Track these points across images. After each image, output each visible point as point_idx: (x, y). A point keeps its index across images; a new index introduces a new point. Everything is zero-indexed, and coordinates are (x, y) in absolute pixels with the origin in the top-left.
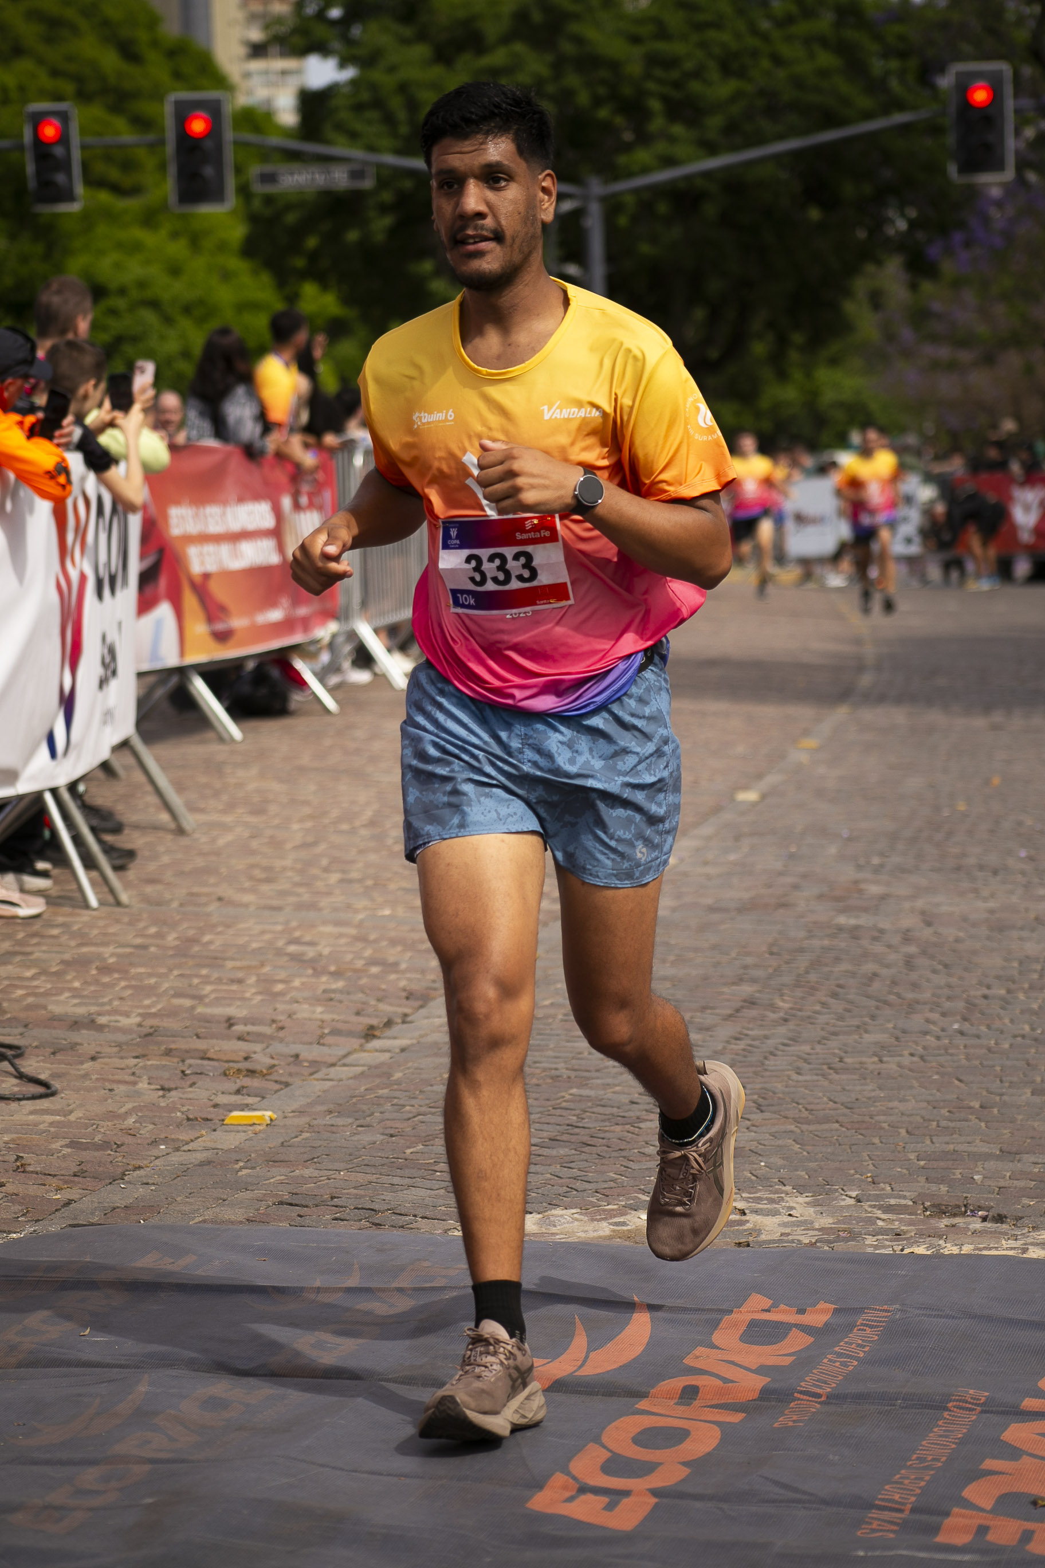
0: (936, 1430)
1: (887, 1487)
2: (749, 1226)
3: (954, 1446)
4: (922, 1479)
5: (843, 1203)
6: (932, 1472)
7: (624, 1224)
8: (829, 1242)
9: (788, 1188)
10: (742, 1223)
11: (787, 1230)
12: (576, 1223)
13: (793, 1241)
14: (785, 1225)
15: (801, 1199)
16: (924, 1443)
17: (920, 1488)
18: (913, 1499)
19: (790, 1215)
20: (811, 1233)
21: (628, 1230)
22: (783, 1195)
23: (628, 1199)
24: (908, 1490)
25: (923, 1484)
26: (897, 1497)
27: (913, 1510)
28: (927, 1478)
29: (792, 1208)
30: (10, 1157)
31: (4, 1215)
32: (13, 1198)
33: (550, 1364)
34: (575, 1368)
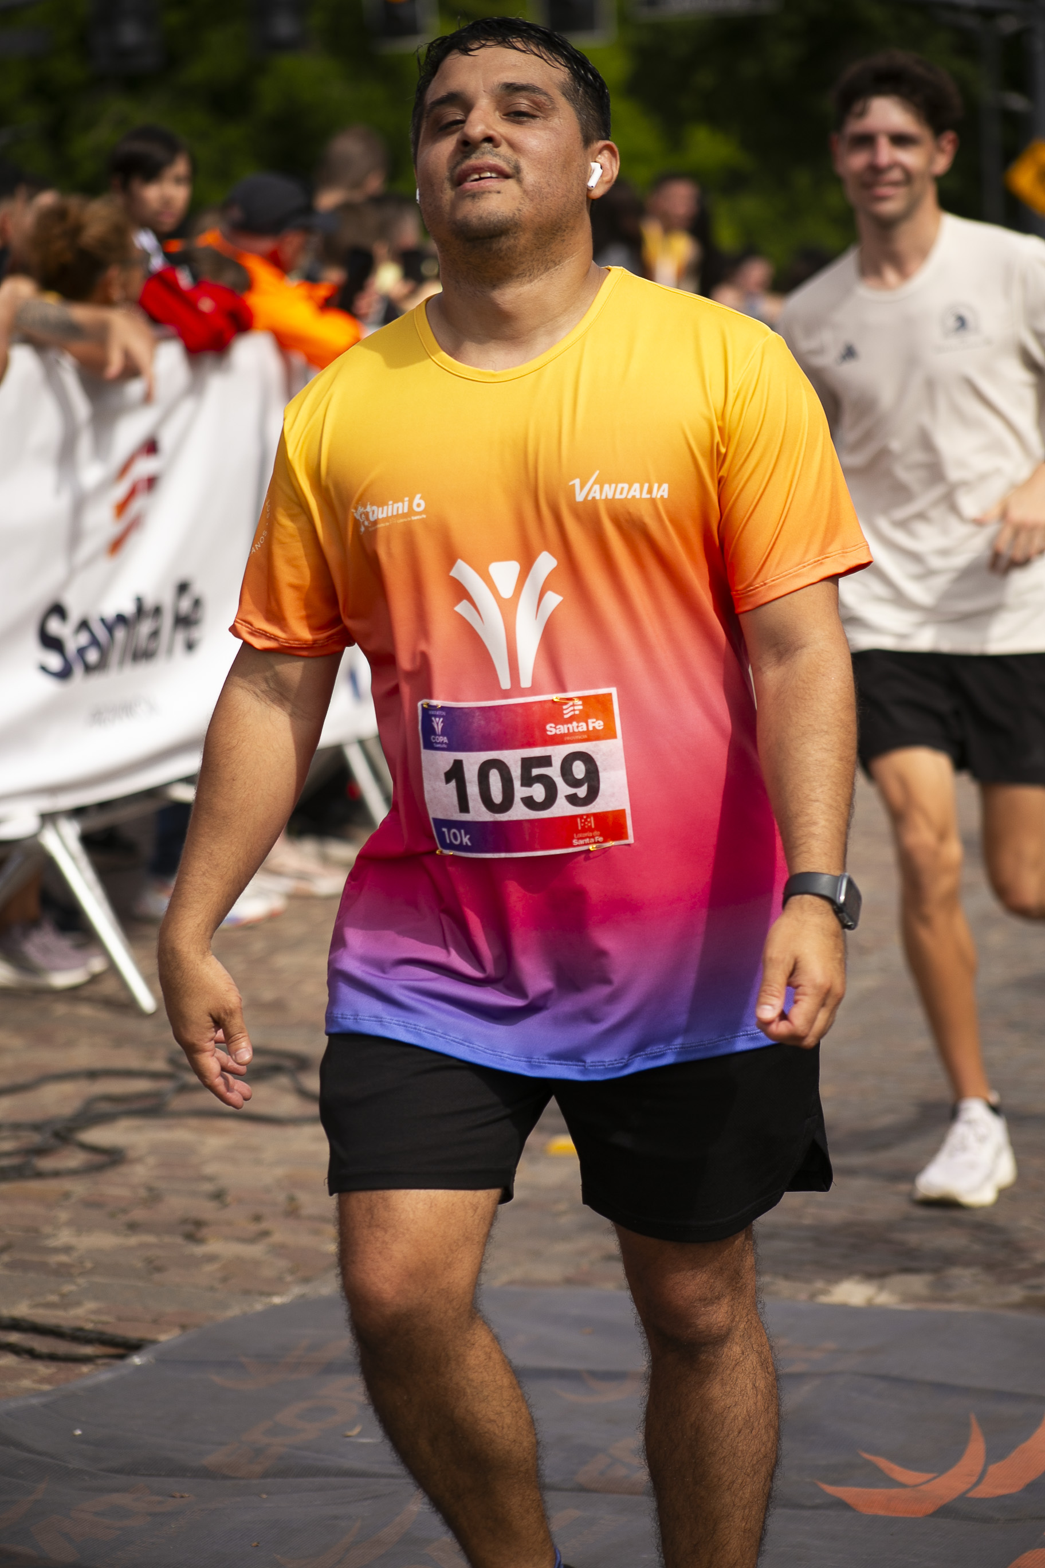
30: (281, 1197)
31: (268, 1272)
32: (280, 1250)
33: (937, 1480)
34: (969, 1486)
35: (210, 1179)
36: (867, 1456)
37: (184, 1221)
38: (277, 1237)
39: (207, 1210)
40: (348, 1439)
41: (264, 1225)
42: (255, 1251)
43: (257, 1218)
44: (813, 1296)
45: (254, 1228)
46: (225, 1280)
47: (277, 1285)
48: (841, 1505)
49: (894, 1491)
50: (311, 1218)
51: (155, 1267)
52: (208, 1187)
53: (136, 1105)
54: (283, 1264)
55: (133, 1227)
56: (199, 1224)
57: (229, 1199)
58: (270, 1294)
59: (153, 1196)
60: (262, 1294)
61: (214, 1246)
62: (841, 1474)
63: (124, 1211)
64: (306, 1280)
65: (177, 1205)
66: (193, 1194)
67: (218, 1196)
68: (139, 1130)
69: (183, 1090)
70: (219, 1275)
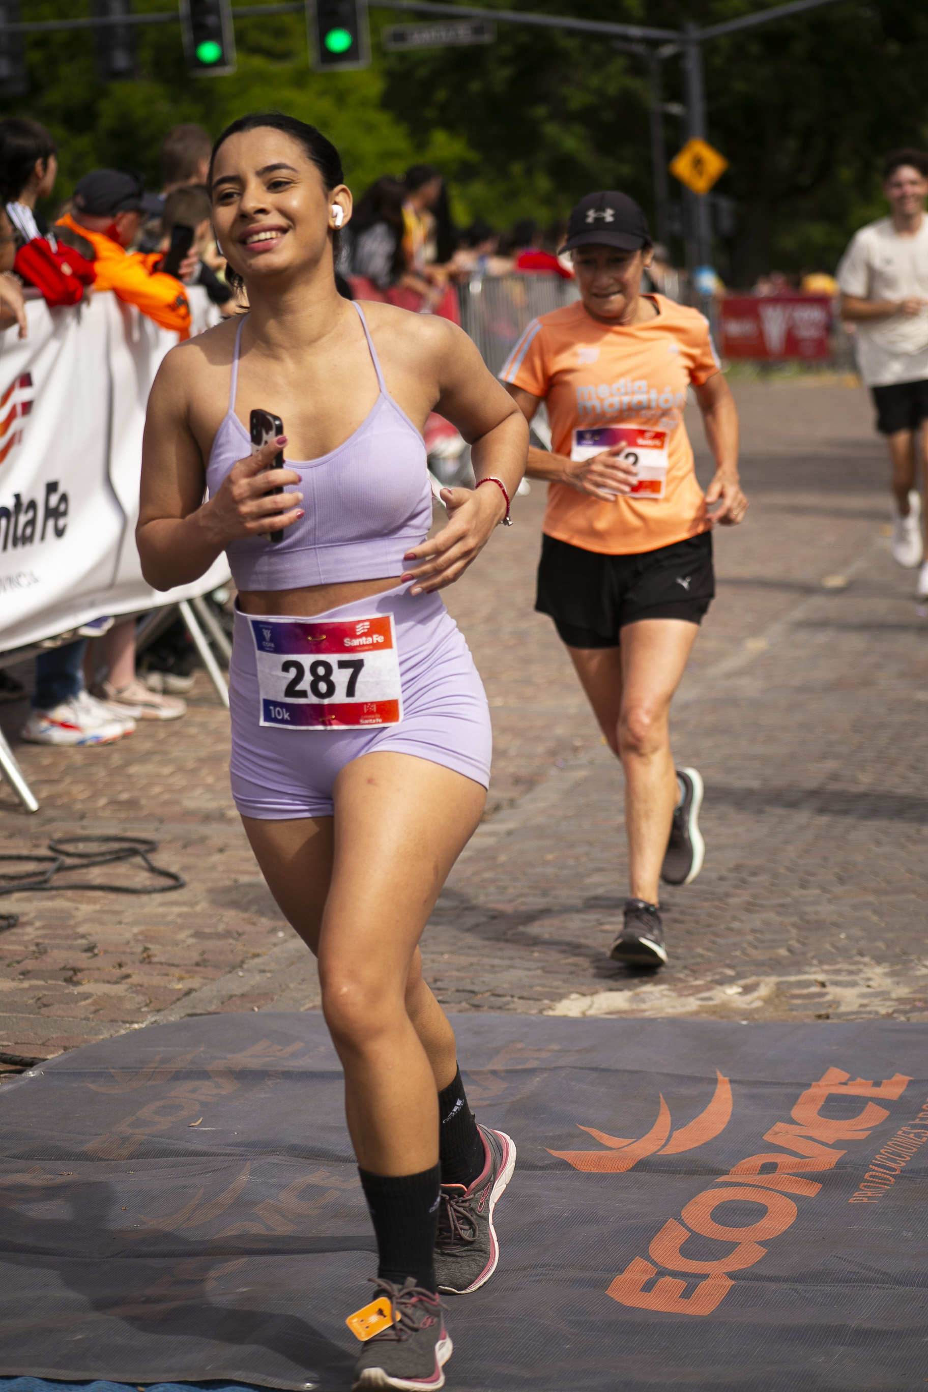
2: (829, 998)
5: (918, 973)
7: (710, 999)
8: (904, 1012)
9: (867, 959)
10: (822, 995)
11: (865, 1001)
12: (665, 1000)
13: (870, 1012)
14: (863, 996)
15: (879, 970)
19: (869, 986)
20: (889, 1003)
21: (715, 1006)
22: (861, 967)
23: (715, 974)
29: (869, 979)
30: (139, 949)
31: (128, 1006)
32: (138, 988)
33: (635, 1144)
34: (659, 1147)
35: (83, 936)
36: (582, 1128)
37: (64, 969)
38: (135, 979)
39: (82, 960)
40: (193, 1129)
41: (125, 970)
42: (119, 989)
43: (120, 966)
44: (541, 1011)
45: (118, 972)
46: (96, 1012)
47: (137, 1013)
48: (564, 1165)
49: (603, 1153)
50: (161, 964)
51: (43, 1004)
52: (83, 942)
53: (25, 881)
54: (140, 998)
55: (25, 974)
56: (76, 970)
57: (97, 951)
58: (132, 1022)
59: (41, 951)
60: (124, 1022)
61: (87, 987)
62: (562, 1142)
63: (18, 962)
64: (158, 1011)
65: (58, 957)
66: (71, 947)
67: (90, 949)
68: (28, 900)
69: (61, 869)
70: (93, 1008)
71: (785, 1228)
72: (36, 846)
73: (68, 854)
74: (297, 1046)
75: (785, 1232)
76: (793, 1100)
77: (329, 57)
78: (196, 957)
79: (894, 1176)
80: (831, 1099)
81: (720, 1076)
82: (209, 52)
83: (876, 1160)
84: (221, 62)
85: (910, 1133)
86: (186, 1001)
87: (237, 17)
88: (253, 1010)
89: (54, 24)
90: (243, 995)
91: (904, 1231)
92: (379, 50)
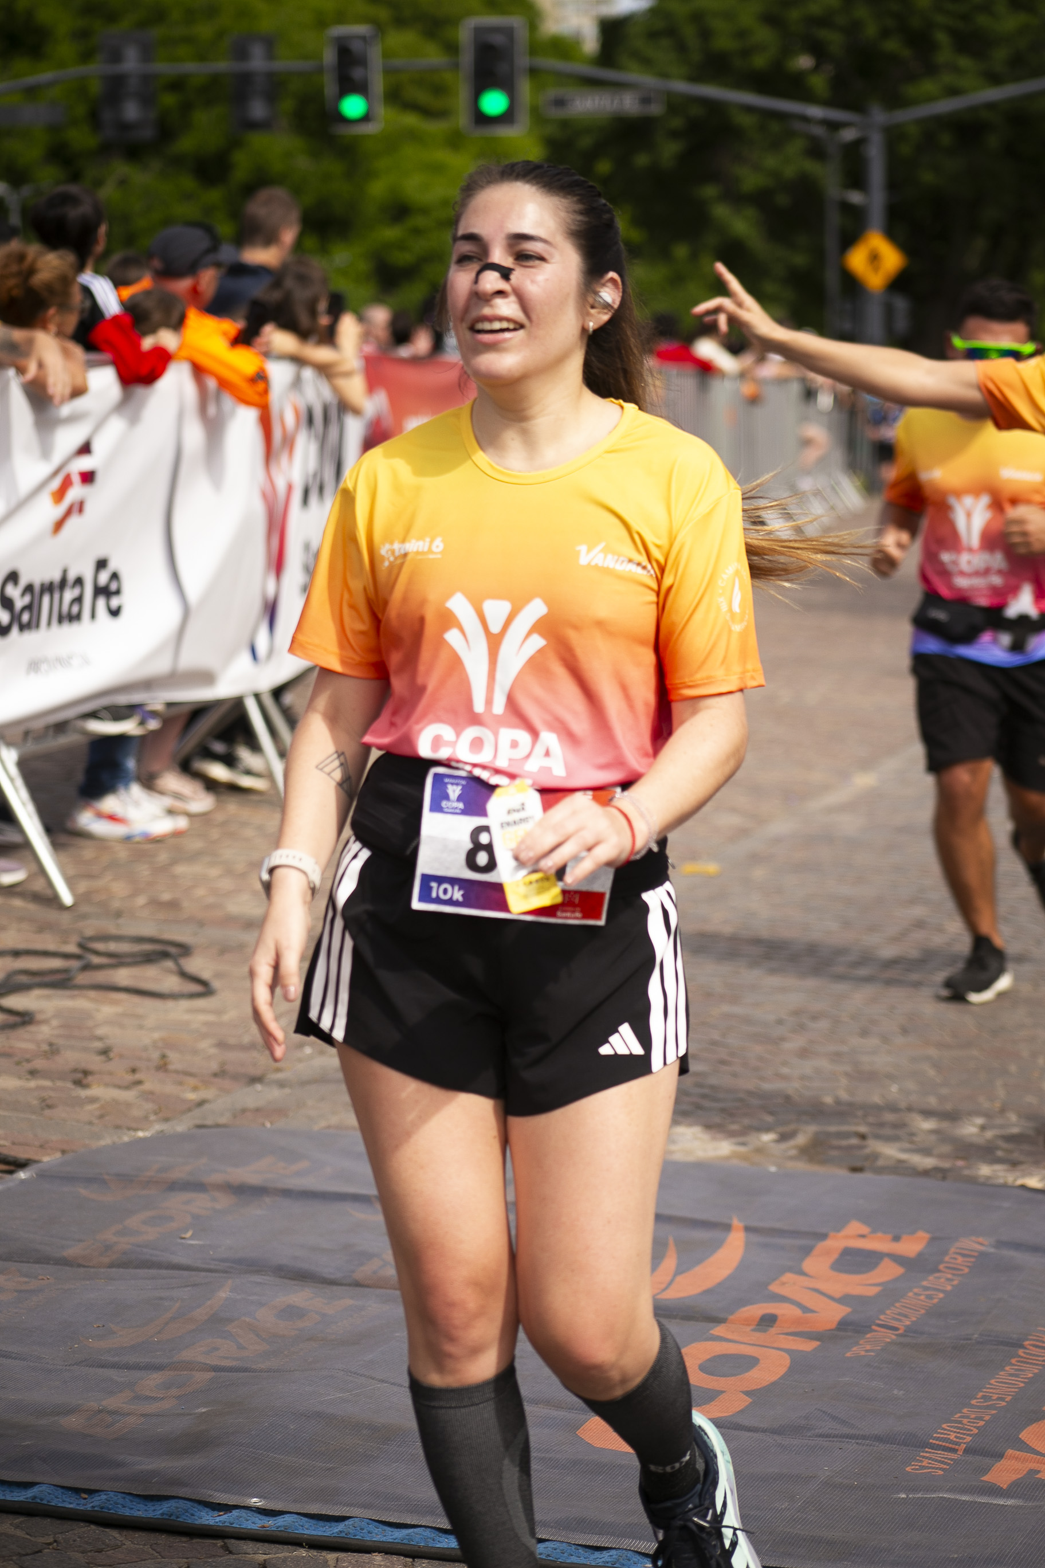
0: (1007, 1368)
1: (944, 1426)
2: (867, 1151)
3: (1022, 1385)
4: (981, 1419)
5: (965, 1132)
6: (994, 1412)
7: (744, 1144)
8: (943, 1171)
9: (914, 1114)
10: (860, 1148)
11: (905, 1157)
12: (697, 1142)
14: (903, 1151)
15: (925, 1126)
16: (992, 1381)
17: (977, 1428)
18: (969, 1439)
20: (928, 1160)
21: (747, 1151)
23: (753, 1119)
24: (965, 1429)
25: (982, 1423)
26: (952, 1437)
27: (967, 1451)
28: (987, 1418)
30: (155, 1055)
31: (136, 1113)
32: (148, 1096)
34: (660, 1290)
35: (100, 1039)
37: (75, 1071)
38: (147, 1086)
39: (94, 1062)
40: (183, 1241)
41: (138, 1076)
42: (128, 1095)
43: (134, 1071)
45: (130, 1078)
46: (101, 1117)
47: (144, 1121)
50: (177, 1072)
51: (47, 1105)
52: (99, 1045)
53: (48, 979)
54: (149, 1106)
55: (33, 1073)
56: (86, 1073)
57: (112, 1055)
58: (136, 1130)
59: (53, 1050)
60: (129, 1129)
61: (95, 1091)
63: (28, 1061)
64: (166, 1120)
65: (71, 1058)
66: (85, 1049)
67: (105, 1052)
68: (48, 997)
69: (87, 967)
70: (97, 1113)
71: (774, 1378)
72: (65, 942)
73: (97, 953)
74: (303, 1165)
75: (774, 1384)
76: (807, 1251)
77: (482, 119)
78: (214, 1066)
79: (896, 1335)
80: (847, 1252)
81: (736, 1222)
82: (353, 106)
83: (880, 1320)
84: (366, 118)
85: (920, 1295)
86: (197, 1112)
87: (388, 71)
88: (263, 1125)
89: (191, 67)
90: (257, 1110)
91: (896, 1390)
92: (538, 116)
